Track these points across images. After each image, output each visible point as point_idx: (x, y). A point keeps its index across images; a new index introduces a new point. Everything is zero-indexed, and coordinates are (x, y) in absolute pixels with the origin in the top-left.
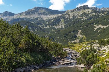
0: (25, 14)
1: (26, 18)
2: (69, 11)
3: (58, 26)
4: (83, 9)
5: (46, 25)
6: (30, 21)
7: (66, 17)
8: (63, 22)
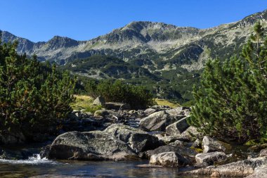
0: (105, 41)
1: (108, 50)
2: (226, 27)
3: (193, 66)
4: (264, 20)
5: (162, 64)
6: (120, 55)
7: (216, 42)
8: (207, 56)
